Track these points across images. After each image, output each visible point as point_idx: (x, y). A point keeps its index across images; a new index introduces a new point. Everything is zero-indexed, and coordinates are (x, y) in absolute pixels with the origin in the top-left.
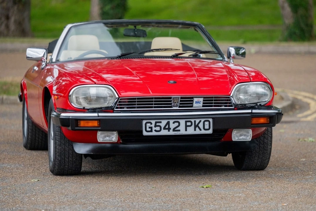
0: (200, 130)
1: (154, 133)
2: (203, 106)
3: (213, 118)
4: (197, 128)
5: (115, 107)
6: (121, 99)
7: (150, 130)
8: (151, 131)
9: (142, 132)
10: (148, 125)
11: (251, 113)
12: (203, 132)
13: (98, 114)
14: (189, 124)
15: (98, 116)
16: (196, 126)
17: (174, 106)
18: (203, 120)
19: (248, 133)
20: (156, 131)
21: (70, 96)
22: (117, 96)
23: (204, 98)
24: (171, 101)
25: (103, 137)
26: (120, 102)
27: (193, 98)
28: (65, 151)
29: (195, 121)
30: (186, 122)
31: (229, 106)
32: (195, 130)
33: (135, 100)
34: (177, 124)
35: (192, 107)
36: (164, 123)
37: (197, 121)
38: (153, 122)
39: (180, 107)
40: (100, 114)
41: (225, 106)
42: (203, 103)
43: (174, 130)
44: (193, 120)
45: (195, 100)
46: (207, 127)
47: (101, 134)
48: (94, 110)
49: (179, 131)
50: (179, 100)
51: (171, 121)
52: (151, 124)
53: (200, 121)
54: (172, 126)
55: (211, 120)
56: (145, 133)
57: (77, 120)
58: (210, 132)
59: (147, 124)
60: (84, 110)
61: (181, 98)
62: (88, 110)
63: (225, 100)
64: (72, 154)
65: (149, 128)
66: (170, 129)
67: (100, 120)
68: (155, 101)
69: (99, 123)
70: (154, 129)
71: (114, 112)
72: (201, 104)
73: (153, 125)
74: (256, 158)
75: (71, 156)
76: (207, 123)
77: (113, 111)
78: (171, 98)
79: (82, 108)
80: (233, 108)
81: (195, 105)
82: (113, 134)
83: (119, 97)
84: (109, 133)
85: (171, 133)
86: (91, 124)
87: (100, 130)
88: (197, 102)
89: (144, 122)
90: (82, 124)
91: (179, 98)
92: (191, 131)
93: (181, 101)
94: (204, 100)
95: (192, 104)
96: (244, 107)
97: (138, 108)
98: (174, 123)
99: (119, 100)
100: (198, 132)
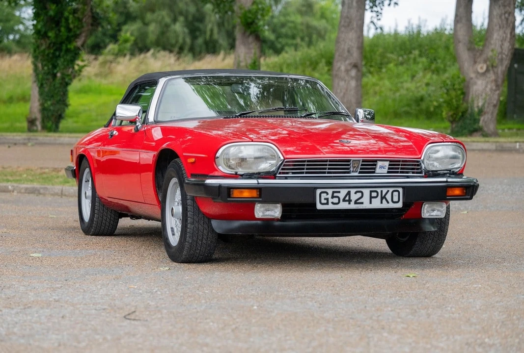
0: (388, 202)
1: (330, 207)
2: (388, 172)
3: (403, 187)
4: (384, 201)
5: (277, 172)
6: (286, 162)
7: (325, 201)
8: (327, 203)
9: (315, 204)
10: (324, 196)
11: (447, 182)
12: (391, 205)
13: (258, 181)
14: (374, 194)
15: (258, 183)
16: (383, 198)
17: (352, 172)
18: (391, 190)
19: (442, 207)
20: (333, 203)
21: (218, 158)
22: (282, 158)
23: (391, 161)
24: (348, 165)
25: (261, 211)
26: (284, 165)
27: (376, 161)
28: (198, 231)
29: (382, 191)
30: (371, 192)
31: (417, 173)
32: (382, 203)
33: (304, 163)
34: (359, 195)
35: (374, 172)
36: (343, 193)
37: (385, 190)
38: (330, 191)
39: (360, 173)
40: (261, 181)
41: (413, 173)
42: (389, 169)
43: (356, 203)
44: (379, 190)
45: (379, 164)
46: (396, 199)
47: (261, 207)
48: (250, 176)
49: (362, 203)
50: (360, 164)
51: (353, 191)
52: (327, 194)
53: (388, 191)
54: (354, 197)
55: (401, 190)
56: (319, 207)
57: (229, 189)
58: (400, 205)
59: (322, 194)
60: (236, 176)
61: (363, 161)
62: (242, 175)
63: (413, 165)
64: (207, 234)
65: (325, 199)
66: (351, 201)
67: (260, 189)
68: (330, 165)
69: (258, 193)
70: (331, 200)
71: (277, 178)
72: (386, 170)
73: (329, 196)
74: (430, 241)
75: (205, 237)
76: (396, 194)
77: (275, 178)
78: (349, 161)
79: (234, 173)
80: (423, 175)
81: (378, 170)
82: (277, 207)
83: (284, 159)
84: (271, 206)
85: (353, 206)
86: (246, 194)
87: (260, 202)
88: (381, 167)
89: (318, 191)
90: (236, 194)
91: (359, 161)
92: (377, 204)
93: (362, 165)
94: (390, 165)
95: (375, 169)
96: (435, 174)
97: (307, 173)
98: (356, 193)
99: (284, 163)
100: (385, 205)
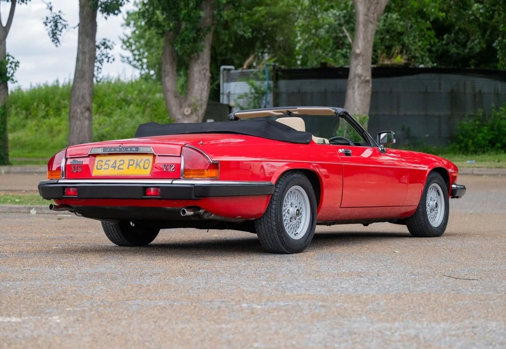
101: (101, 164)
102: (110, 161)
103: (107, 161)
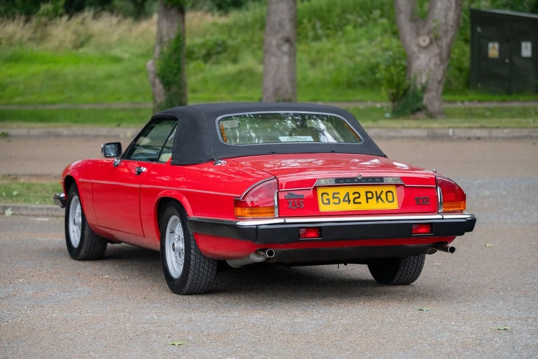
101: (328, 198)
102: (338, 193)
103: (334, 194)
